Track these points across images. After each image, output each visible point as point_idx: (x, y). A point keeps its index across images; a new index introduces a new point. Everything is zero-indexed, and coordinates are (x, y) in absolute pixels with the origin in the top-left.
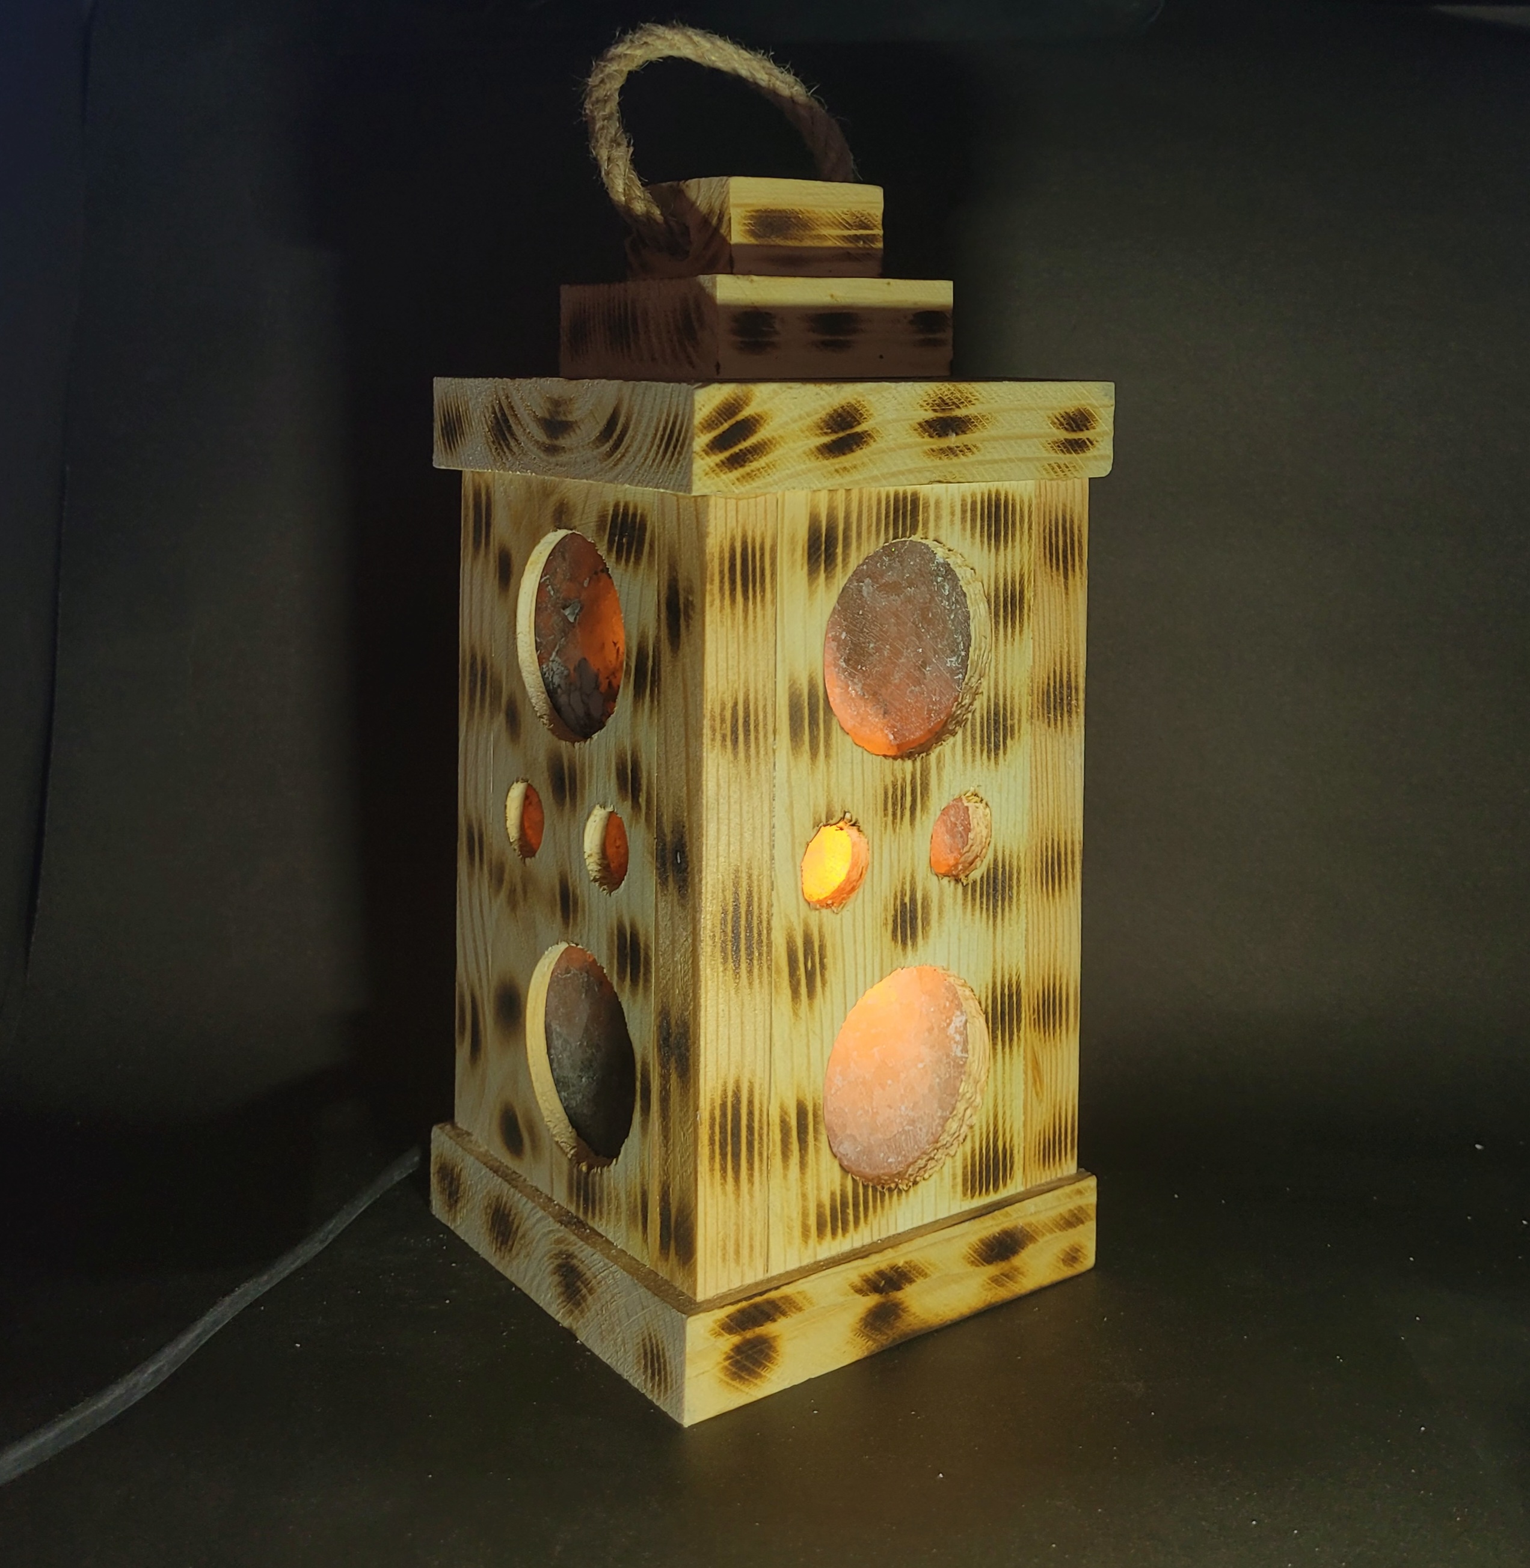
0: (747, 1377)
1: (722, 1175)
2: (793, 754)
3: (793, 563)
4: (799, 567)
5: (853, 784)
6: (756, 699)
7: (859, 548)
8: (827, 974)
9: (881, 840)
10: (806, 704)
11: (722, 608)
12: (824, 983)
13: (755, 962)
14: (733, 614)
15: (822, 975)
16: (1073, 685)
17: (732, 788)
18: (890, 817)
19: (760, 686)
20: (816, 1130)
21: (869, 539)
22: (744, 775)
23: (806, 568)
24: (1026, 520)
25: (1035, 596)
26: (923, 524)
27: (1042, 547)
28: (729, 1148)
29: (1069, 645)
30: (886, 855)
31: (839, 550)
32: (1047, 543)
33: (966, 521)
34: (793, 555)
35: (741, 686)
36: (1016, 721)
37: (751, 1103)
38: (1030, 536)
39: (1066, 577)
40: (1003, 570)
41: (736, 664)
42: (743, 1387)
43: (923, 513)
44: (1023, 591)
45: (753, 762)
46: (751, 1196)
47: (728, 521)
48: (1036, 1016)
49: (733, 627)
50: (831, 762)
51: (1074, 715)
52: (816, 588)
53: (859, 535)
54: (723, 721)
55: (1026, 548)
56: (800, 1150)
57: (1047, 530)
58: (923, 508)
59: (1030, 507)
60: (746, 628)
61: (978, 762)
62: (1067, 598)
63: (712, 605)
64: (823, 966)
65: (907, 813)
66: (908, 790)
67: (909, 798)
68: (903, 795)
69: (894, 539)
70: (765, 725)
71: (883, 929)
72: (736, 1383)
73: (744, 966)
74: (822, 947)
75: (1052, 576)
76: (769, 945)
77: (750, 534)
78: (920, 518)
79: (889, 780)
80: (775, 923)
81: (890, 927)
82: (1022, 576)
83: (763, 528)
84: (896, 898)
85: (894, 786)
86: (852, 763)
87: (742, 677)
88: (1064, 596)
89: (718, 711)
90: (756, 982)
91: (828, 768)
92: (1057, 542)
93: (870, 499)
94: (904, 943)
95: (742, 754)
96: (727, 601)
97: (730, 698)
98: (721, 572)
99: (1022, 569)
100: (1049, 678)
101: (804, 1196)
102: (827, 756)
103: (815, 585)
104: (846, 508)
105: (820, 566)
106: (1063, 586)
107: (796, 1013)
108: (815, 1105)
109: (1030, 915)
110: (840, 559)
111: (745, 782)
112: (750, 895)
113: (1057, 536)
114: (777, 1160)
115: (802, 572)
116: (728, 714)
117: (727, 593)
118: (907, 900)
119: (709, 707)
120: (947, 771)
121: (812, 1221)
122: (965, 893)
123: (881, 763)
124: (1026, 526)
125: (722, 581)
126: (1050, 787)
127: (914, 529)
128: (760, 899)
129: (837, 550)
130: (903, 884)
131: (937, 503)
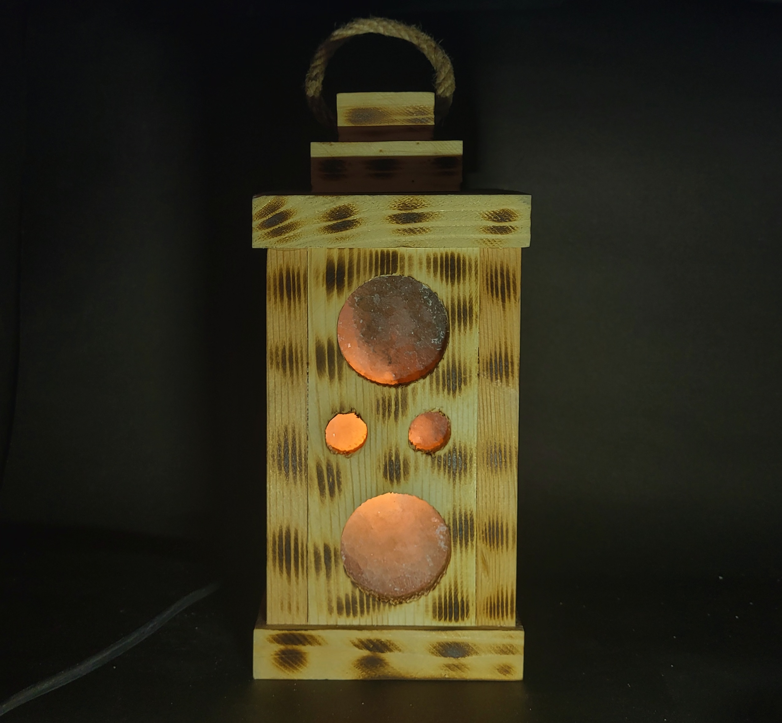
0: (288, 666)
1: (280, 569)
2: (319, 376)
3: (317, 283)
4: (321, 286)
5: (357, 395)
6: (296, 347)
7: (358, 277)
8: (342, 487)
9: (376, 426)
10: (326, 352)
11: (276, 302)
12: (340, 490)
13: (298, 473)
14: (282, 305)
15: (339, 487)
16: (510, 360)
17: (283, 388)
18: (381, 416)
19: (298, 341)
20: (336, 561)
21: (365, 274)
22: (290, 382)
23: (325, 286)
24: (473, 269)
25: (480, 310)
26: (401, 268)
27: (485, 285)
28: (284, 557)
29: (506, 338)
30: (379, 434)
31: (346, 278)
32: (489, 282)
33: (430, 268)
34: (317, 279)
35: (287, 340)
36: (468, 376)
37: (296, 539)
38: (476, 278)
39: (503, 301)
40: (457, 295)
41: (284, 329)
42: (286, 671)
43: (400, 262)
44: (472, 307)
45: (295, 376)
46: (297, 583)
47: (278, 261)
48: (484, 535)
49: (282, 311)
50: (342, 383)
51: (510, 377)
52: (332, 296)
53: (358, 272)
54: (277, 355)
55: (473, 284)
56: (326, 568)
57: (489, 275)
58: (400, 260)
59: (476, 262)
60: (290, 313)
61: (441, 395)
62: (504, 313)
63: (270, 300)
64: (339, 483)
65: (393, 415)
66: (393, 403)
67: (393, 407)
68: (390, 405)
69: (381, 275)
70: (302, 360)
71: (378, 471)
72: (282, 668)
73: (291, 473)
74: (338, 473)
75: (493, 301)
76: (306, 466)
77: (291, 268)
78: (399, 265)
79: (380, 397)
80: (310, 456)
81: (382, 471)
82: (471, 300)
83: (299, 265)
84: (385, 457)
85: (384, 401)
86: (356, 385)
87: (288, 336)
88: (502, 312)
89: (274, 351)
90: (299, 482)
91: (340, 386)
92: (497, 282)
93: (365, 254)
94: (392, 480)
95: (288, 372)
96: (278, 299)
97: (281, 345)
98: (275, 285)
99: (470, 295)
100: (491, 355)
101: (329, 591)
102: (340, 379)
103: (331, 295)
104: (350, 257)
105: (334, 285)
106: (502, 307)
107: (322, 502)
108: (335, 549)
109: (480, 482)
110: (346, 283)
111: (290, 385)
112: (294, 439)
113: (496, 278)
114: (312, 570)
115: (323, 289)
116: (280, 353)
117: (278, 295)
118: (393, 458)
119: (269, 348)
120: (418, 397)
121: (334, 605)
122: (433, 462)
123: (375, 387)
124: (473, 272)
125: (275, 289)
126: (493, 414)
127: (395, 271)
128: (300, 442)
129: (345, 278)
130: (391, 450)
131: (410, 258)
